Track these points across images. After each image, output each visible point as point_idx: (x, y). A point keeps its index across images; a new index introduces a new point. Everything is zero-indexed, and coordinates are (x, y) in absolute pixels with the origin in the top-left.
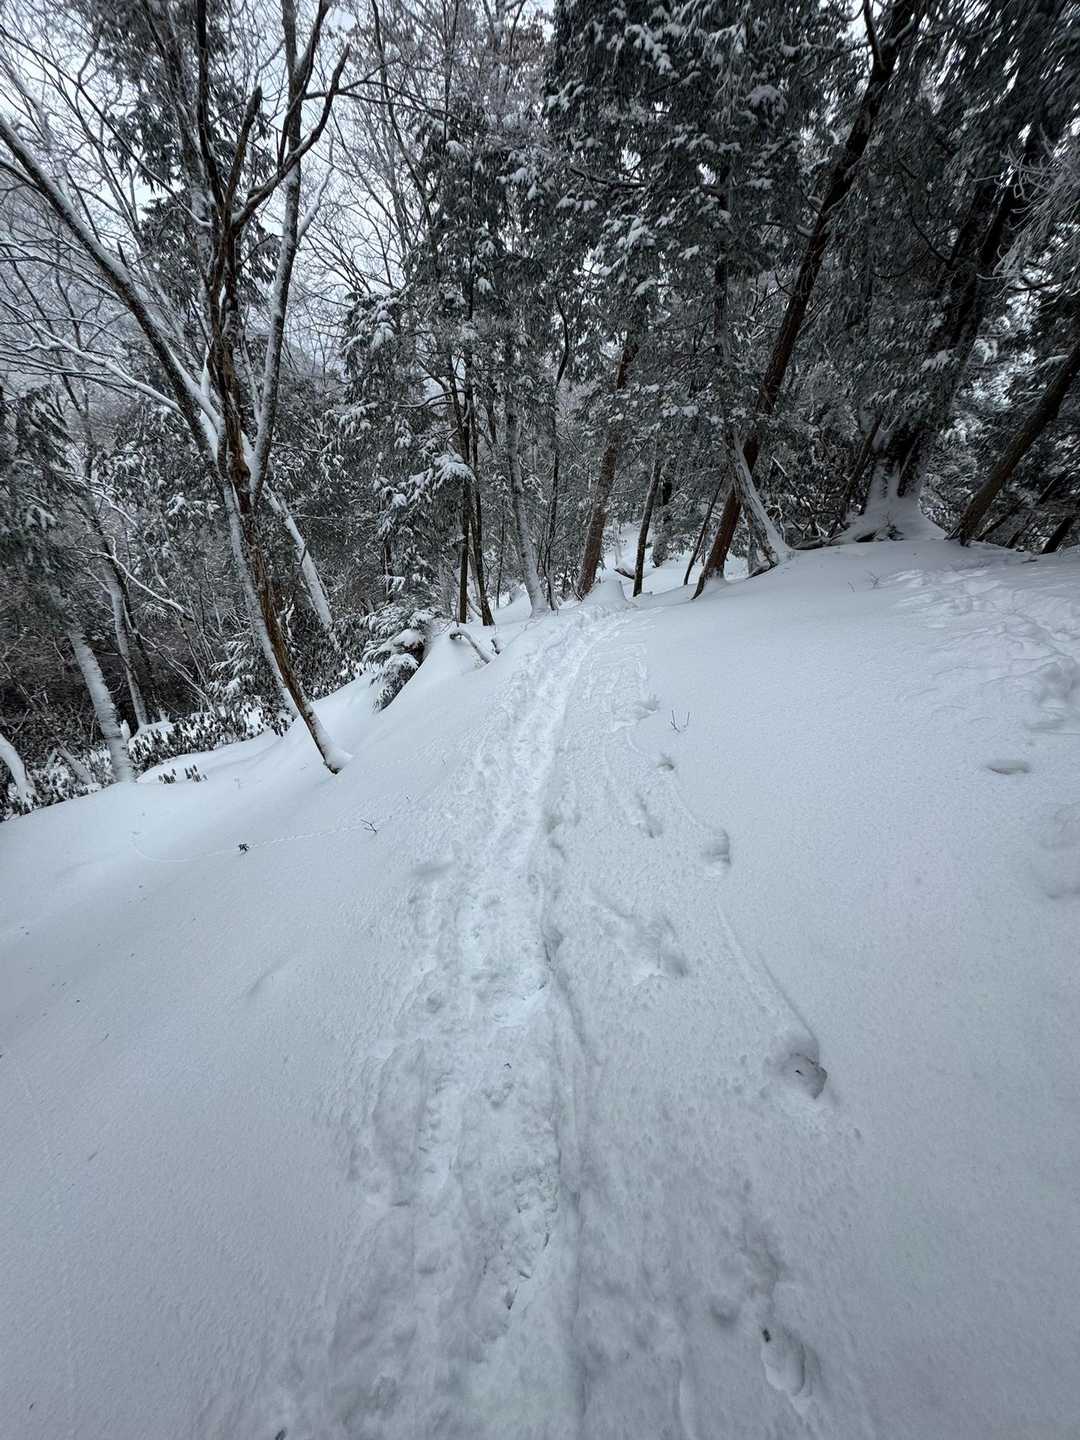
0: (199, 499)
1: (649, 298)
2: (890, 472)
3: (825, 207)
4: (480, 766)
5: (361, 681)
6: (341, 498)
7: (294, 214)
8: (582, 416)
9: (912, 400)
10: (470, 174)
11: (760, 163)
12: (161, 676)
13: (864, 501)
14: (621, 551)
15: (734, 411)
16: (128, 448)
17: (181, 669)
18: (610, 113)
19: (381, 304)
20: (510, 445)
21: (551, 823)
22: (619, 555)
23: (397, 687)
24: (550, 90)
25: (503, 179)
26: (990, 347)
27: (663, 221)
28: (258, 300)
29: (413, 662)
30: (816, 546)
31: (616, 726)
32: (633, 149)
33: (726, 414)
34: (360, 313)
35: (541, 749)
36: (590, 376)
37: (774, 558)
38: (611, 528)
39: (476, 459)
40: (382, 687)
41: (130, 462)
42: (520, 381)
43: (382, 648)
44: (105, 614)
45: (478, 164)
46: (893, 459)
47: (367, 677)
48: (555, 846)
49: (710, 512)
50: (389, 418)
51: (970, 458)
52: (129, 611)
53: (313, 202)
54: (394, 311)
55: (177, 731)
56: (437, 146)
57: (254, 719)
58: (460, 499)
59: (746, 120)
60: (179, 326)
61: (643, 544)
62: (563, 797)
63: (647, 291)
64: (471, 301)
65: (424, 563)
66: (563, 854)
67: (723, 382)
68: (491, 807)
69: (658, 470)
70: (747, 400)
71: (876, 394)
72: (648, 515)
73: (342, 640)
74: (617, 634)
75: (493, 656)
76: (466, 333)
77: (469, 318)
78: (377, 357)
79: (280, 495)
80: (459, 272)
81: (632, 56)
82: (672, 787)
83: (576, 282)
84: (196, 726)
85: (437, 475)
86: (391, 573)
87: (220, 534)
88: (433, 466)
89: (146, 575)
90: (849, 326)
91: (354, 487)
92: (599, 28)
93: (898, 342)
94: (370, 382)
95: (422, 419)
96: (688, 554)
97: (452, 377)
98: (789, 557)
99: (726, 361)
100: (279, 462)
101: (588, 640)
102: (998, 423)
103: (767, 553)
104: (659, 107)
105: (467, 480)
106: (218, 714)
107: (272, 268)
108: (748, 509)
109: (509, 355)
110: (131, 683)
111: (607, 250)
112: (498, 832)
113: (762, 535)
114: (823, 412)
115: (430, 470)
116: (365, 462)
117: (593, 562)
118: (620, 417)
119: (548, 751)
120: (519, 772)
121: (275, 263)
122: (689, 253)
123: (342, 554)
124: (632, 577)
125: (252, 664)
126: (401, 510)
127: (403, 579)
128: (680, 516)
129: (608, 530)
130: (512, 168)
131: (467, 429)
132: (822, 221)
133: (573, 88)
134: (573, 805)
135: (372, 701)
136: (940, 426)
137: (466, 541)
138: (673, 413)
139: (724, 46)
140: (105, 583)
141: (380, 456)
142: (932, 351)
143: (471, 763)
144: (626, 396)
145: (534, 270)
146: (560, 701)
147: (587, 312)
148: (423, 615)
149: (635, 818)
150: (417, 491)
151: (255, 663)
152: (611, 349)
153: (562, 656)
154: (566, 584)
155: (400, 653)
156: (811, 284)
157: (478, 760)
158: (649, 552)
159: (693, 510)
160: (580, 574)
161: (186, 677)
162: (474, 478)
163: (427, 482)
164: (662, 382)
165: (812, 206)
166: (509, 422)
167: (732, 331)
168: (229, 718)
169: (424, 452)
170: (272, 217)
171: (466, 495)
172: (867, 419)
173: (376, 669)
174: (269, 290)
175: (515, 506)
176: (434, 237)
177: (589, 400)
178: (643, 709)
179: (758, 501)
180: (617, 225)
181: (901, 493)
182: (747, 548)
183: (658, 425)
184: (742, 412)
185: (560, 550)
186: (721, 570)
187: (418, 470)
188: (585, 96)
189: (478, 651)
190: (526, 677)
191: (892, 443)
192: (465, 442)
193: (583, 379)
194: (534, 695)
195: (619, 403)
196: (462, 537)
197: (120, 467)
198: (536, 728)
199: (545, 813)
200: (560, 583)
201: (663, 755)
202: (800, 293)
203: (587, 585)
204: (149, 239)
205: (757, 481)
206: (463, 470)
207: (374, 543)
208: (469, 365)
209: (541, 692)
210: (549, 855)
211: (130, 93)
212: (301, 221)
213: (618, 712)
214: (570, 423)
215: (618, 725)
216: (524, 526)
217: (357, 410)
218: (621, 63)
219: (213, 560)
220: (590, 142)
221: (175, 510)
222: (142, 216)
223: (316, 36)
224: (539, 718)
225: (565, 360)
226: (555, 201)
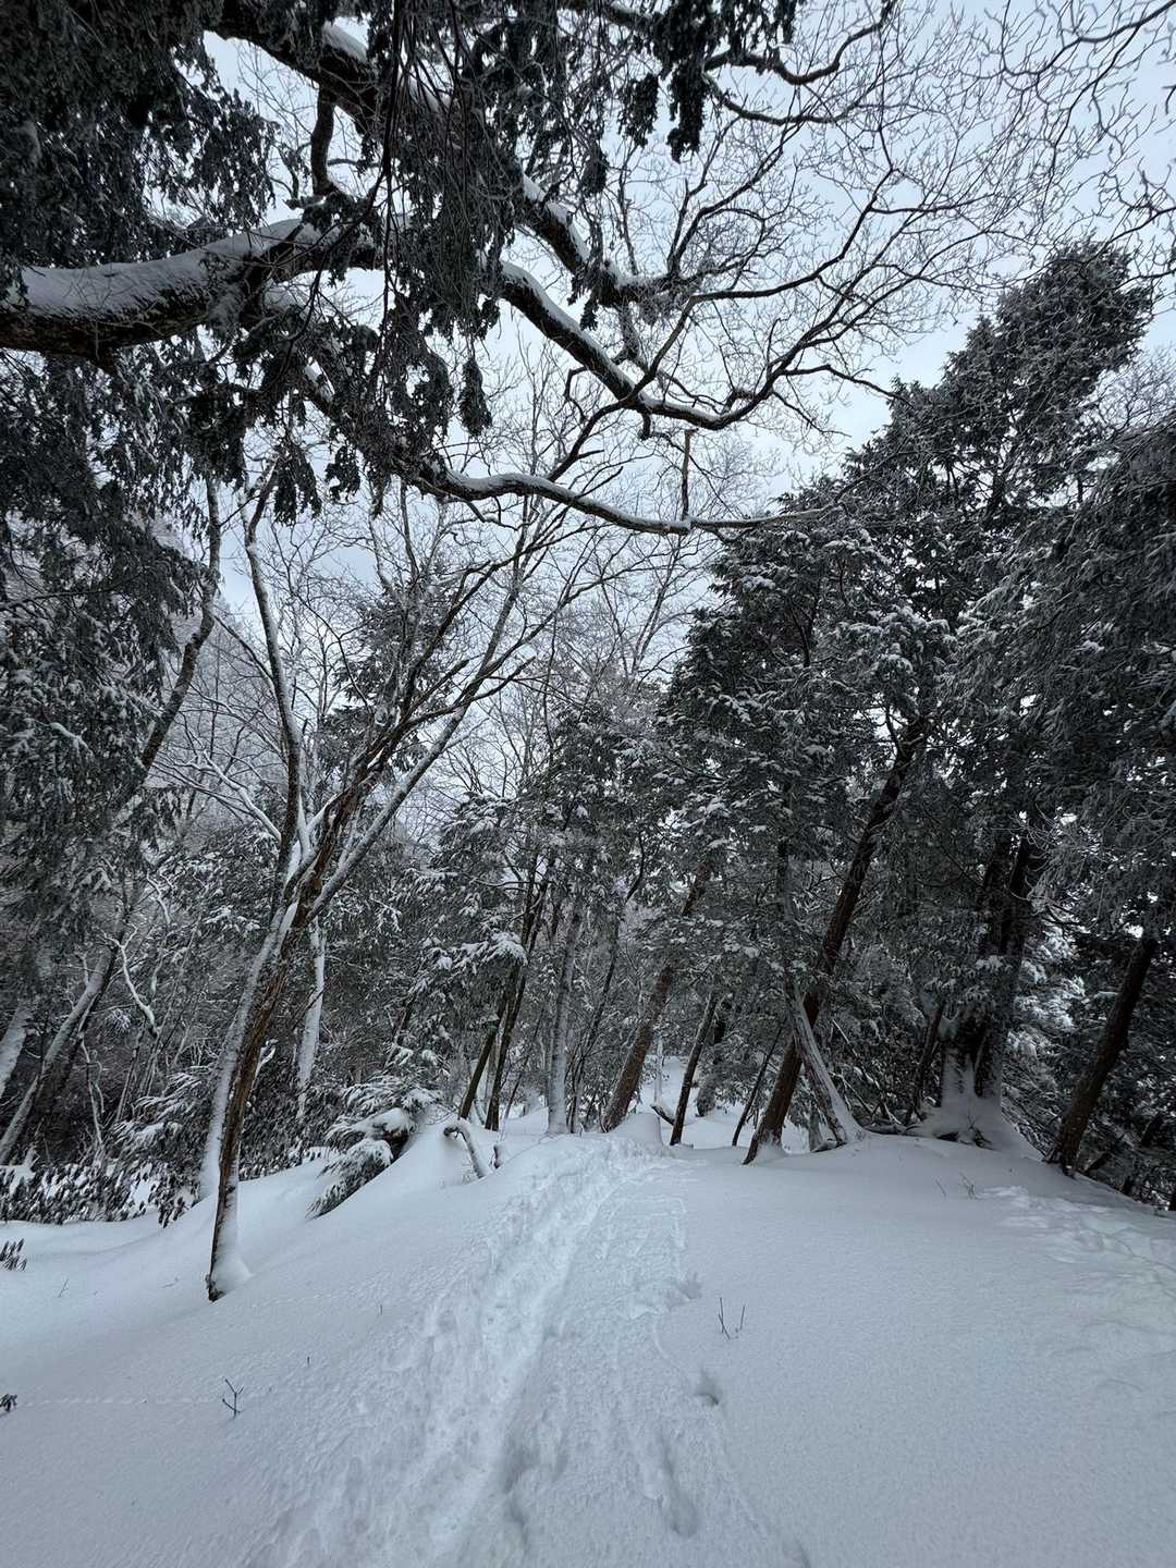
0: (245, 916)
1: (721, 850)
2: (963, 1065)
3: (869, 826)
4: (431, 1328)
5: (310, 1168)
6: (382, 951)
7: (448, 735)
8: (642, 935)
9: (972, 993)
10: (591, 743)
11: (816, 787)
12: (66, 1102)
13: (938, 1092)
14: (663, 1086)
15: (794, 963)
16: (211, 856)
17: (97, 1098)
18: (701, 735)
19: (491, 804)
20: (570, 941)
21: (516, 1464)
22: (659, 1089)
23: (352, 1186)
24: (660, 713)
25: (616, 752)
26: (1038, 970)
27: (738, 804)
28: (390, 780)
29: (387, 1154)
30: (889, 1132)
31: (637, 1311)
32: (715, 759)
33: (787, 964)
34: (472, 806)
35: (524, 1327)
36: (657, 903)
37: (841, 1133)
38: (654, 1057)
39: (532, 946)
40: (335, 1180)
41: (203, 868)
42: (594, 888)
43: (356, 1127)
44: (65, 1007)
45: (599, 739)
46: (964, 1052)
47: (319, 1165)
48: (516, 1516)
49: (766, 1063)
50: (463, 888)
51: (1045, 1074)
52: (92, 1009)
53: (463, 734)
54: (500, 812)
55: (36, 1182)
56: (572, 723)
57: (141, 1192)
58: (505, 979)
59: (805, 761)
60: (316, 781)
61: (688, 1083)
62: (545, 1415)
63: (720, 847)
64: (567, 820)
65: (446, 1035)
66: (525, 1539)
67: (784, 934)
68: (429, 1411)
69: (713, 1003)
70: (806, 958)
71: (935, 979)
72: (698, 1050)
73: (310, 1108)
74: (650, 1178)
75: (489, 1170)
76: (557, 839)
77: (563, 830)
78: (474, 839)
79: (325, 932)
80: (564, 799)
81: (721, 709)
82: (716, 1435)
83: (659, 829)
84: (64, 1181)
85: (491, 949)
86: (400, 1042)
87: (243, 954)
88: (489, 940)
89: (141, 977)
90: (901, 915)
91: (400, 945)
92: (702, 692)
93: (949, 938)
94: (459, 856)
95: (492, 898)
96: (739, 1108)
97: (533, 871)
98: (859, 1137)
99: (787, 918)
100: (340, 903)
101: (614, 1178)
102: (1068, 1044)
103: (833, 1125)
104: (737, 742)
105: (519, 962)
106: (102, 1171)
107: (411, 763)
108: (810, 1068)
109: (588, 867)
110: (26, 1099)
111: (689, 812)
112: (427, 1464)
113: (825, 1103)
114: (882, 990)
115: (486, 943)
116: (425, 920)
117: (629, 1091)
118: (683, 940)
119: (532, 1331)
120: (484, 1358)
121: (415, 761)
122: (757, 829)
123: (355, 1010)
124: (671, 1122)
125: (189, 1109)
126: (444, 973)
127: (411, 1052)
128: (732, 1057)
129: (650, 1058)
130: (623, 747)
131: (533, 916)
132: (867, 835)
133: (677, 716)
134: (559, 1435)
135: (313, 1200)
136: (1008, 1026)
137: (497, 1024)
138: (735, 949)
139: (788, 718)
140: (90, 974)
141: (442, 918)
142: (983, 953)
143: (422, 1320)
144: (691, 924)
145: (627, 812)
146: (563, 1258)
147: (663, 853)
148: (423, 1095)
149: (652, 1485)
150: (465, 960)
151: (195, 1108)
152: (680, 887)
153: (578, 1191)
154: (591, 1111)
155: (376, 1138)
156: (862, 876)
157: (432, 1318)
158: (694, 1093)
159: (747, 1056)
160: (610, 1102)
161: (95, 1111)
162: (526, 961)
163: (478, 953)
164: (727, 920)
165: (859, 824)
166: (573, 921)
167: (791, 898)
168: (112, 1181)
169: (485, 925)
170: (429, 734)
171: (513, 976)
172: (930, 1004)
173: (334, 1156)
174: (402, 777)
175: (559, 1002)
176: (551, 773)
177: (653, 924)
178: (677, 1292)
179: (821, 1062)
180: (700, 798)
181: (979, 1091)
182: (807, 1117)
183: (719, 957)
184: (803, 966)
185: (595, 1064)
186: (778, 1135)
187: (476, 940)
188: (685, 722)
189: (474, 1158)
190: (525, 1207)
191: (959, 1034)
192: (528, 927)
193: (650, 904)
194: (529, 1238)
195: (683, 928)
196: (495, 1018)
197: (191, 869)
198: (523, 1289)
199: (511, 1442)
200: (584, 1107)
201: (704, 1373)
202: (853, 880)
203: (616, 1118)
204: (326, 724)
205: (818, 1038)
206: (518, 950)
207: (394, 1006)
208: (551, 864)
209: (540, 1237)
210: (500, 1536)
211: (367, 652)
212: (450, 741)
213: (642, 1288)
214: (631, 941)
215: (641, 1310)
216: (564, 1024)
217: (437, 874)
218: (714, 712)
219: (219, 980)
220: (685, 746)
221: (215, 920)
222: (331, 712)
223: (508, 655)
224: (530, 1273)
225: (637, 884)
226: (652, 774)
